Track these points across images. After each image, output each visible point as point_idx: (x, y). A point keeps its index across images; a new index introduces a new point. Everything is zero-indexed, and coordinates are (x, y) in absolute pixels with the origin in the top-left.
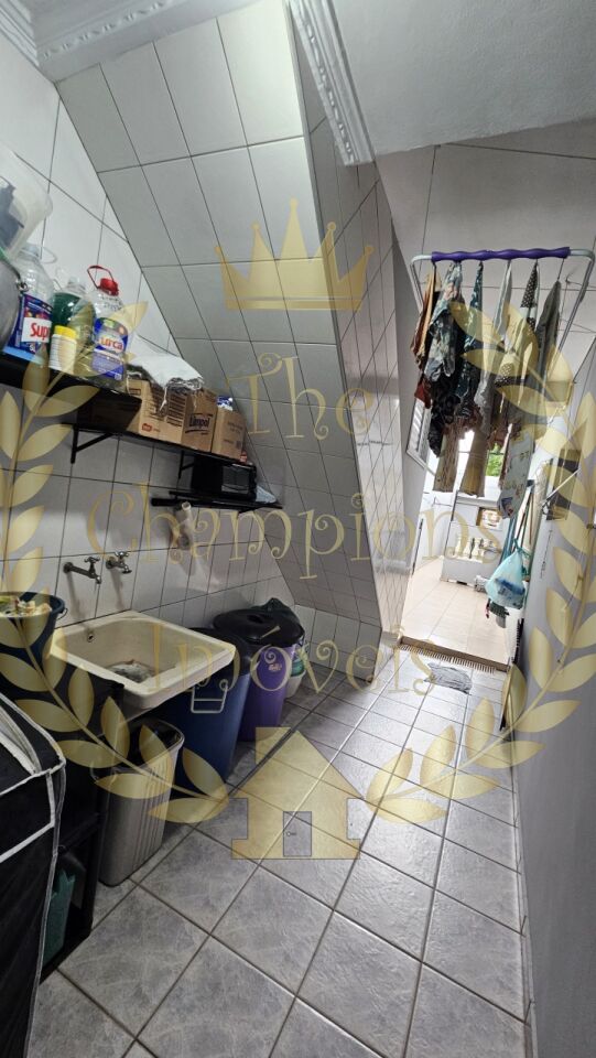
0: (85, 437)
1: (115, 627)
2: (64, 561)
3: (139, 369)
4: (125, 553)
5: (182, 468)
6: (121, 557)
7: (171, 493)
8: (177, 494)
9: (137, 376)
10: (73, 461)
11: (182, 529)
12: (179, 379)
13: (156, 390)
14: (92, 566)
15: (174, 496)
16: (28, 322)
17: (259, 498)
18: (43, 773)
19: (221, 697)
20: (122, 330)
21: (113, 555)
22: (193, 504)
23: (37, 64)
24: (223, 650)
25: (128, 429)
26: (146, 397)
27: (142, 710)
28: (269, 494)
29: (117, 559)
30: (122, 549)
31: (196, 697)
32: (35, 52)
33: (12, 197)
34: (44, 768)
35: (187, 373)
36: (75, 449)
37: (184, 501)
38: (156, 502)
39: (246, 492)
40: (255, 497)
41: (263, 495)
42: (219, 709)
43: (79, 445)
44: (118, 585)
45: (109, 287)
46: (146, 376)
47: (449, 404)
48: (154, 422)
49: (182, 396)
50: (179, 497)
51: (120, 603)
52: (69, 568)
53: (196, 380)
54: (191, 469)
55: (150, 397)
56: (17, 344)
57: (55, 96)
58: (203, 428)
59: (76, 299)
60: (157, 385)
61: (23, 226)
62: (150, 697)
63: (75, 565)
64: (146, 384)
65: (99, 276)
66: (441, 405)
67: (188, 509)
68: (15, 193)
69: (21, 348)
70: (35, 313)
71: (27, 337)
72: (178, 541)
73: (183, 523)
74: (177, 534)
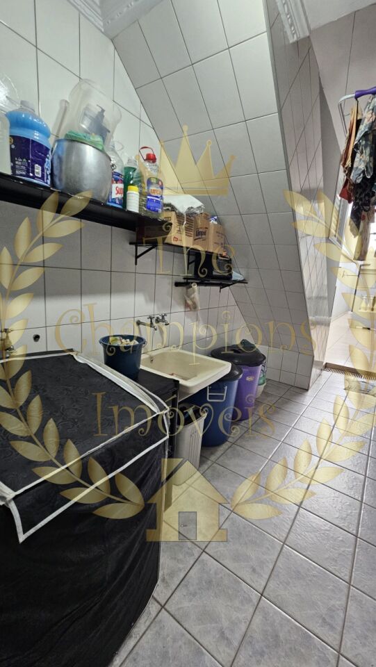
0: (141, 249)
1: (162, 355)
2: (136, 319)
3: (169, 205)
4: (165, 315)
5: (189, 264)
6: (163, 317)
7: (184, 279)
9: (168, 209)
10: (136, 264)
11: (192, 299)
12: (192, 208)
13: (179, 216)
14: (151, 321)
15: (186, 280)
16: (114, 185)
17: (234, 278)
19: (223, 392)
20: (160, 183)
21: (158, 316)
22: (198, 284)
23: (103, 30)
24: (225, 365)
25: (166, 241)
26: (174, 220)
27: (189, 394)
28: (239, 275)
29: (161, 318)
30: (163, 312)
31: (210, 392)
32: (102, 24)
33: (103, 116)
34: (161, 411)
35: (196, 203)
36: (137, 257)
37: (192, 283)
38: (177, 284)
39: (227, 274)
40: (231, 277)
41: (236, 276)
42: (222, 399)
43: (138, 254)
44: (162, 332)
45: (151, 159)
46: (173, 209)
47: (367, 198)
48: (178, 236)
49: (192, 218)
50: (189, 281)
52: (139, 323)
53: (200, 207)
54: (193, 264)
55: (176, 221)
56: (110, 200)
57: (112, 47)
58: (203, 236)
59: (134, 169)
60: (180, 213)
61: (109, 132)
62: (192, 387)
63: (141, 321)
64: (174, 213)
65: (145, 152)
66: (361, 200)
67: (195, 287)
68: (104, 114)
69: (112, 202)
70: (117, 181)
71: (114, 195)
72: (190, 307)
73: (193, 296)
74: (189, 302)
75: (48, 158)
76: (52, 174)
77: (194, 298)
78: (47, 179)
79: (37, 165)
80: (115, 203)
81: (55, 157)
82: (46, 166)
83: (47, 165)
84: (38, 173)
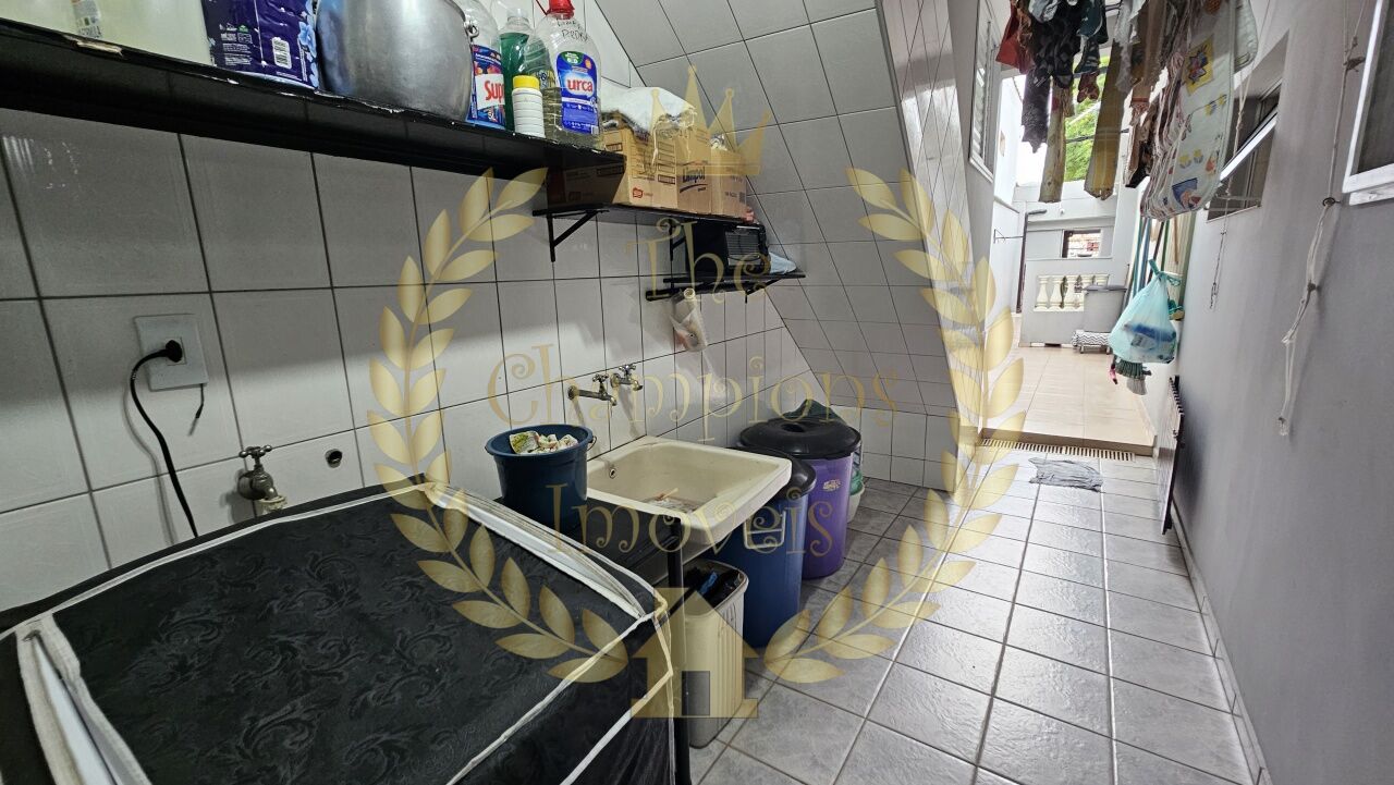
0: (561, 225)
1: (635, 458)
2: (567, 385)
3: (616, 115)
4: (631, 366)
5: (672, 246)
6: (627, 373)
7: (665, 281)
8: (672, 281)
9: (614, 125)
10: (553, 259)
11: (687, 326)
12: (668, 116)
13: (642, 137)
14: (602, 387)
15: (669, 285)
17: (774, 269)
18: (649, 616)
19: (779, 526)
21: (617, 371)
22: (698, 290)
24: (777, 467)
25: (615, 201)
26: (629, 149)
28: (784, 260)
29: (622, 374)
30: (626, 362)
34: (647, 612)
35: (676, 106)
36: (553, 243)
37: (684, 289)
38: (651, 296)
39: (758, 262)
40: (769, 267)
41: (778, 263)
42: (779, 541)
43: (555, 237)
44: (628, 407)
46: (626, 122)
48: (643, 184)
49: (670, 141)
50: (676, 285)
51: (633, 429)
52: (574, 393)
53: (686, 113)
54: (683, 246)
55: (635, 151)
58: (700, 181)
60: (641, 130)
62: (711, 530)
63: (581, 388)
64: (627, 133)
67: (692, 297)
70: (485, 67)
71: (482, 103)
72: (685, 342)
73: (688, 318)
74: (683, 333)
75: (305, 21)
76: (321, 60)
77: (691, 322)
78: (309, 72)
79: (278, 39)
80: (487, 120)
81: (325, 18)
82: (301, 40)
83: (306, 37)
84: (282, 59)
